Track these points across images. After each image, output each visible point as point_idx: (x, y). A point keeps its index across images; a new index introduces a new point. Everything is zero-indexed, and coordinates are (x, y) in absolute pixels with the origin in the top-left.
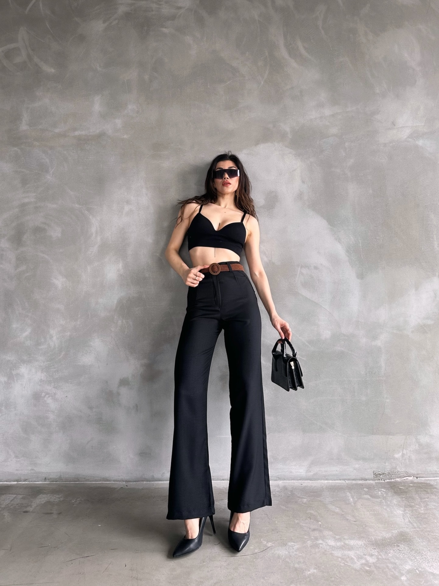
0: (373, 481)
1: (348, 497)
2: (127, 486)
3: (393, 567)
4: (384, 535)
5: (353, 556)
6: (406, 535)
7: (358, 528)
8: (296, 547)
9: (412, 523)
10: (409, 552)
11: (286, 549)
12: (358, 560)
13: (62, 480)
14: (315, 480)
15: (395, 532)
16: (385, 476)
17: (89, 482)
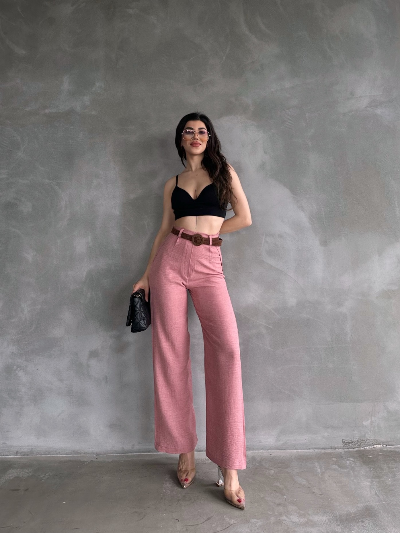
0: (342, 450)
1: (316, 467)
2: (97, 459)
4: (349, 510)
6: (372, 510)
7: (323, 502)
8: (259, 524)
9: (378, 496)
10: (373, 528)
11: (249, 527)
13: (33, 453)
14: (285, 450)
15: (361, 506)
16: (354, 444)
17: (60, 456)
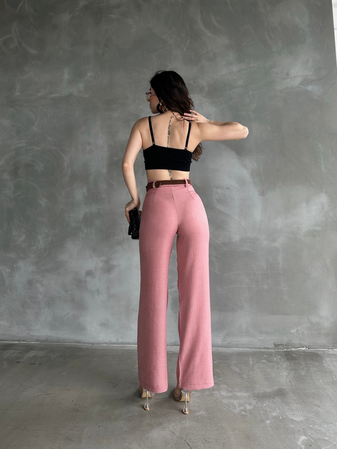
0: (273, 350)
1: (250, 361)
2: (91, 347)
3: (263, 413)
4: (266, 390)
5: (236, 404)
6: (283, 391)
7: (248, 384)
8: (196, 395)
9: (291, 382)
10: (280, 403)
12: (239, 407)
14: (229, 348)
15: (276, 388)
16: (283, 346)
